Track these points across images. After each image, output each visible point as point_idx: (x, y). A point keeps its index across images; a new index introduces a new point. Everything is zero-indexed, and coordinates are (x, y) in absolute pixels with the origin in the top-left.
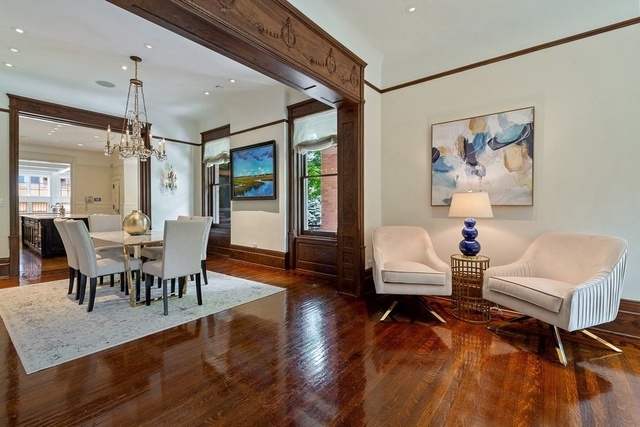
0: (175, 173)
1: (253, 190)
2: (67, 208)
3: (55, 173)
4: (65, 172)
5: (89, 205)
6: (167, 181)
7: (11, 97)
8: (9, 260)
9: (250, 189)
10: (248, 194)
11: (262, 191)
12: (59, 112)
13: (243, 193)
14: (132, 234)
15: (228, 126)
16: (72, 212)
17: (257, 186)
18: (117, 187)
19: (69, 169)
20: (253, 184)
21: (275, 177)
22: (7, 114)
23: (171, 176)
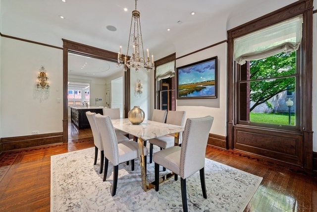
0: (141, 84)
1: (195, 92)
2: (89, 103)
3: (83, 89)
4: (87, 88)
5: (97, 102)
6: (137, 89)
7: (64, 40)
8: (62, 134)
9: (192, 92)
10: (191, 95)
11: (203, 93)
12: (87, 50)
13: (186, 95)
14: (134, 124)
15: (175, 54)
16: (90, 106)
17: (199, 90)
18: (108, 94)
19: (89, 86)
20: (196, 89)
21: (216, 83)
22: (62, 50)
23: (139, 86)
